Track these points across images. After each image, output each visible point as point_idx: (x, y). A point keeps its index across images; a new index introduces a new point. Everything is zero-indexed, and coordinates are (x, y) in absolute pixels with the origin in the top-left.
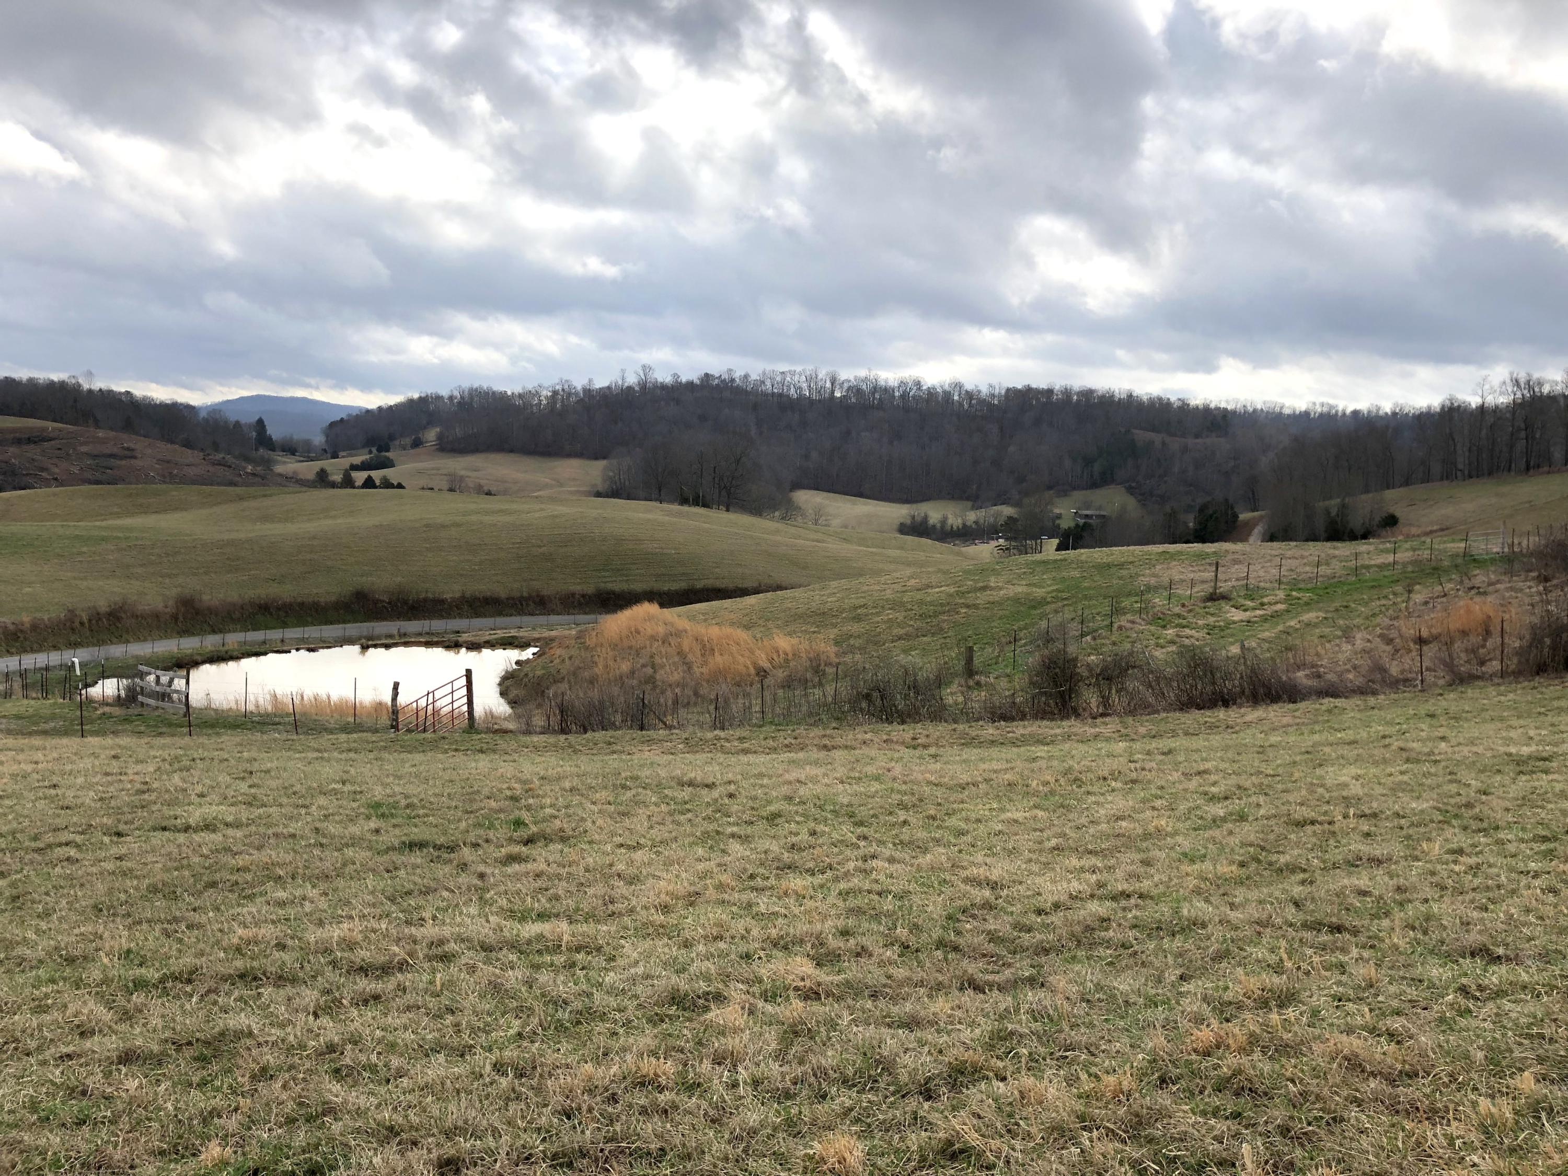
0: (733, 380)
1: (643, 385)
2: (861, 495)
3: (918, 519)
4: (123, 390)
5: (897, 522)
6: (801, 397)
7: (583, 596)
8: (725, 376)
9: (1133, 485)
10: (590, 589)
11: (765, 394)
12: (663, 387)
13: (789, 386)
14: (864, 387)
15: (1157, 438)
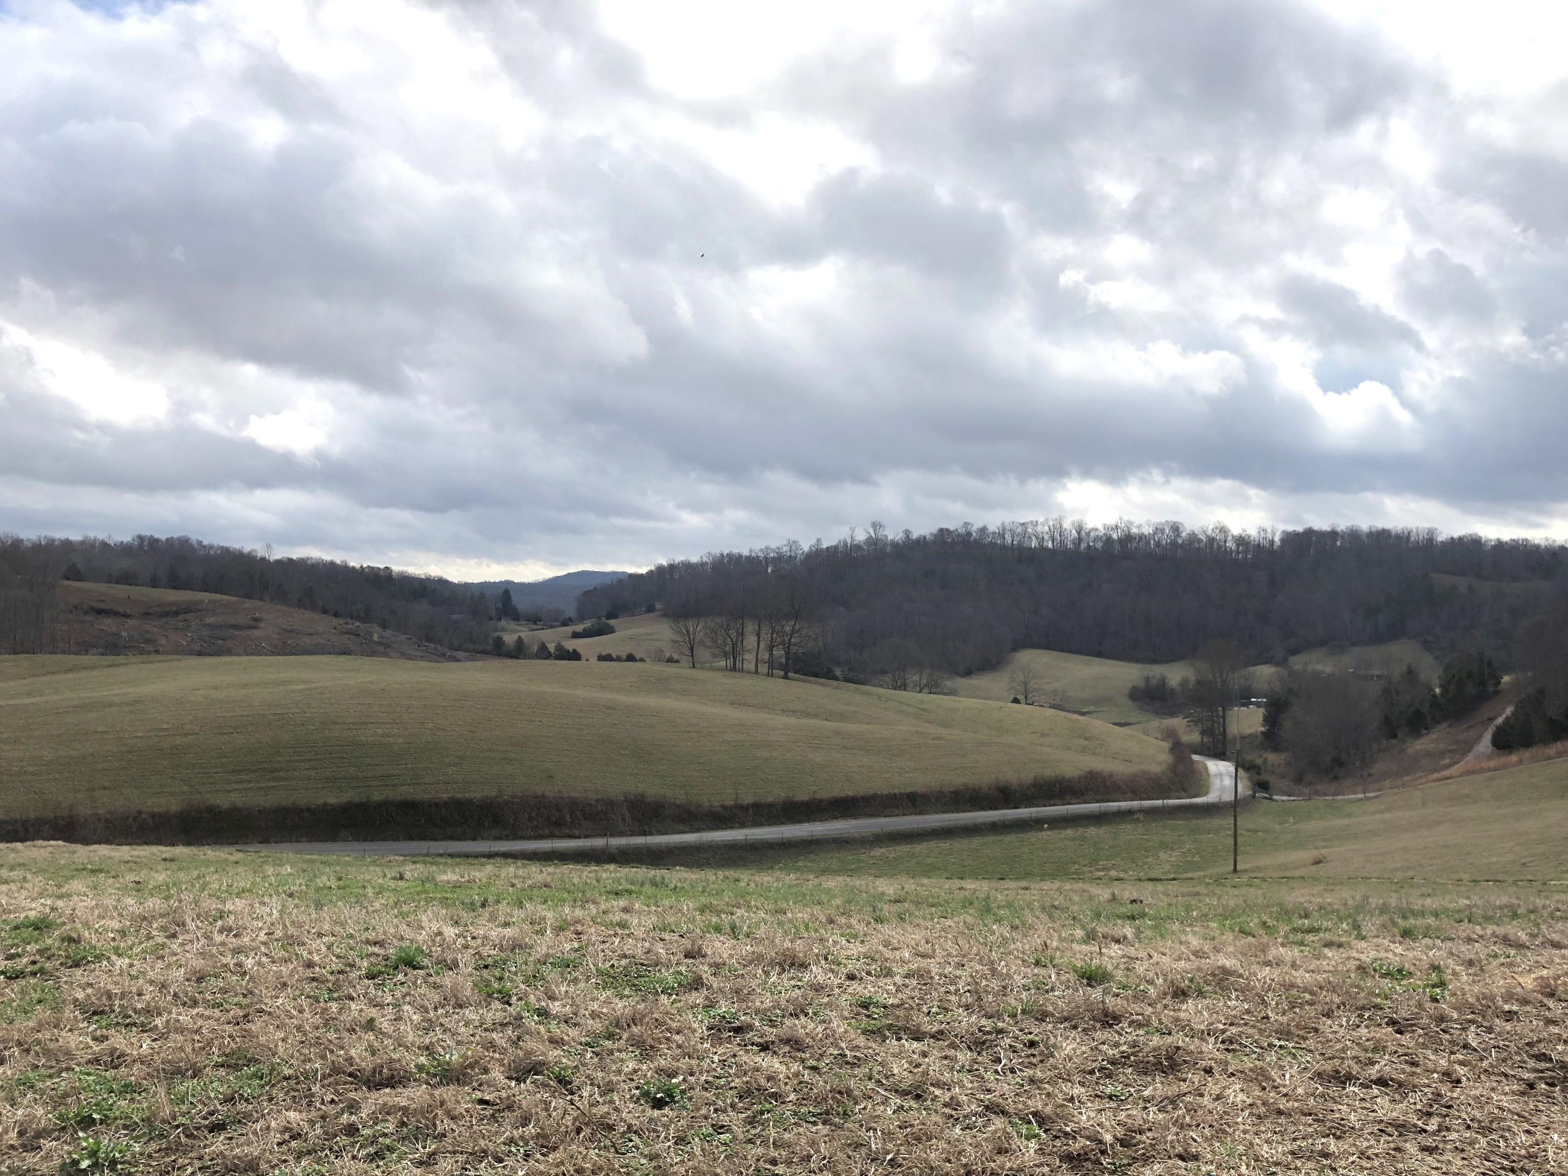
0: (970, 534)
1: (873, 542)
2: (1100, 654)
3: (1154, 682)
4: (382, 566)
5: (1129, 685)
6: (1042, 548)
7: (153, 815)
8: (962, 531)
9: (1430, 638)
10: (174, 805)
11: (1003, 547)
12: (895, 545)
13: (1030, 538)
14: (1115, 536)
15: (1462, 583)
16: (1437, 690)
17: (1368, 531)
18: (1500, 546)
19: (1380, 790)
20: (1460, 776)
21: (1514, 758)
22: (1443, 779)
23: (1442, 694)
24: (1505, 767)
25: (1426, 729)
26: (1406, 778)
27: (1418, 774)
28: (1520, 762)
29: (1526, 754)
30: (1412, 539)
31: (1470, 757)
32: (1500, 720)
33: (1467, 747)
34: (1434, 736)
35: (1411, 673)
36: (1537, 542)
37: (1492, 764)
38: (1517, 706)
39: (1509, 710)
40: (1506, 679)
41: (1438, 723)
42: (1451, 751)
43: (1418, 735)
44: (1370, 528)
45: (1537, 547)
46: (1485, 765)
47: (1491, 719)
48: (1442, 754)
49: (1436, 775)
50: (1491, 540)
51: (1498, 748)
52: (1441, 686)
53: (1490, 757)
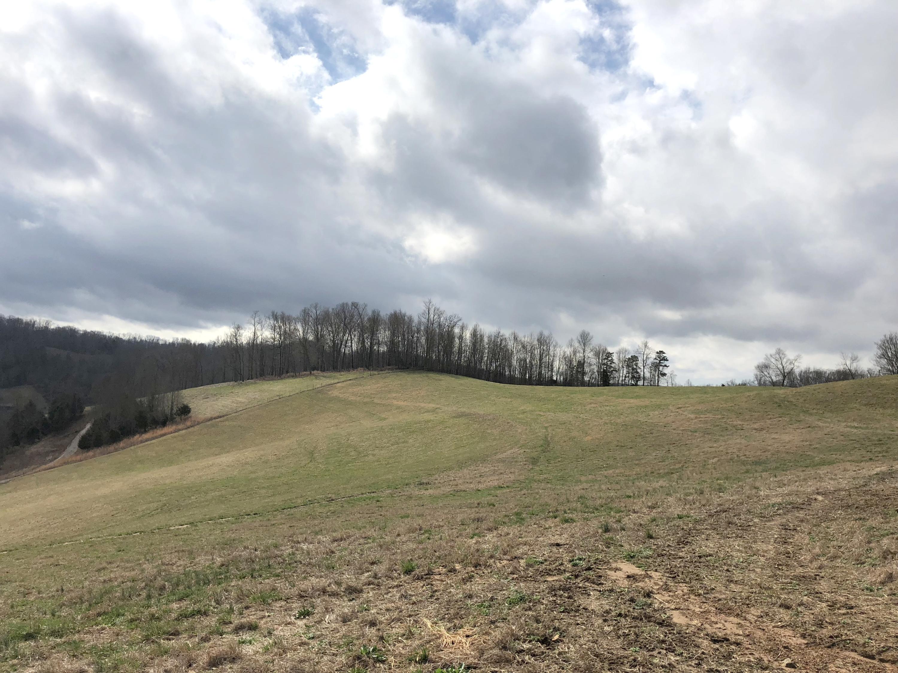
9: (41, 385)
15: (63, 354)
16: (46, 415)
17: (8, 318)
18: (86, 334)
19: (7, 478)
20: (60, 466)
21: (91, 453)
22: (49, 469)
23: (50, 418)
24: (86, 459)
25: (39, 439)
26: (24, 469)
27: (33, 467)
28: (94, 456)
29: (98, 451)
30: (36, 326)
31: (64, 454)
32: (83, 432)
33: (62, 449)
34: (43, 443)
35: (31, 405)
36: (104, 334)
37: (78, 458)
38: (93, 425)
39: (88, 426)
40: (87, 409)
41: (46, 435)
42: (53, 451)
43: (33, 443)
44: (10, 317)
45: (105, 336)
46: (74, 459)
47: (77, 432)
48: (47, 454)
49: (44, 467)
50: (80, 331)
51: (81, 448)
52: (49, 413)
53: (76, 454)
